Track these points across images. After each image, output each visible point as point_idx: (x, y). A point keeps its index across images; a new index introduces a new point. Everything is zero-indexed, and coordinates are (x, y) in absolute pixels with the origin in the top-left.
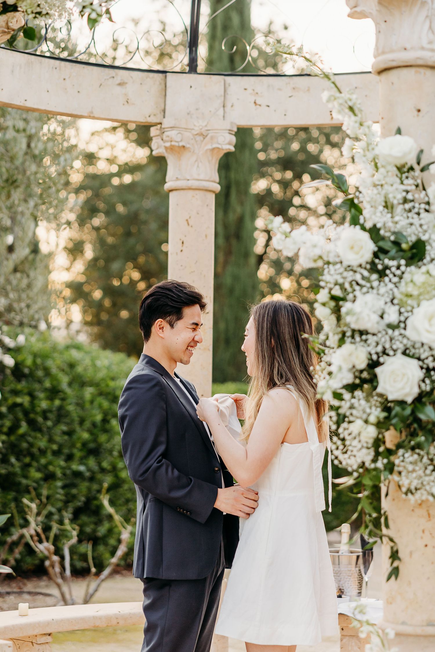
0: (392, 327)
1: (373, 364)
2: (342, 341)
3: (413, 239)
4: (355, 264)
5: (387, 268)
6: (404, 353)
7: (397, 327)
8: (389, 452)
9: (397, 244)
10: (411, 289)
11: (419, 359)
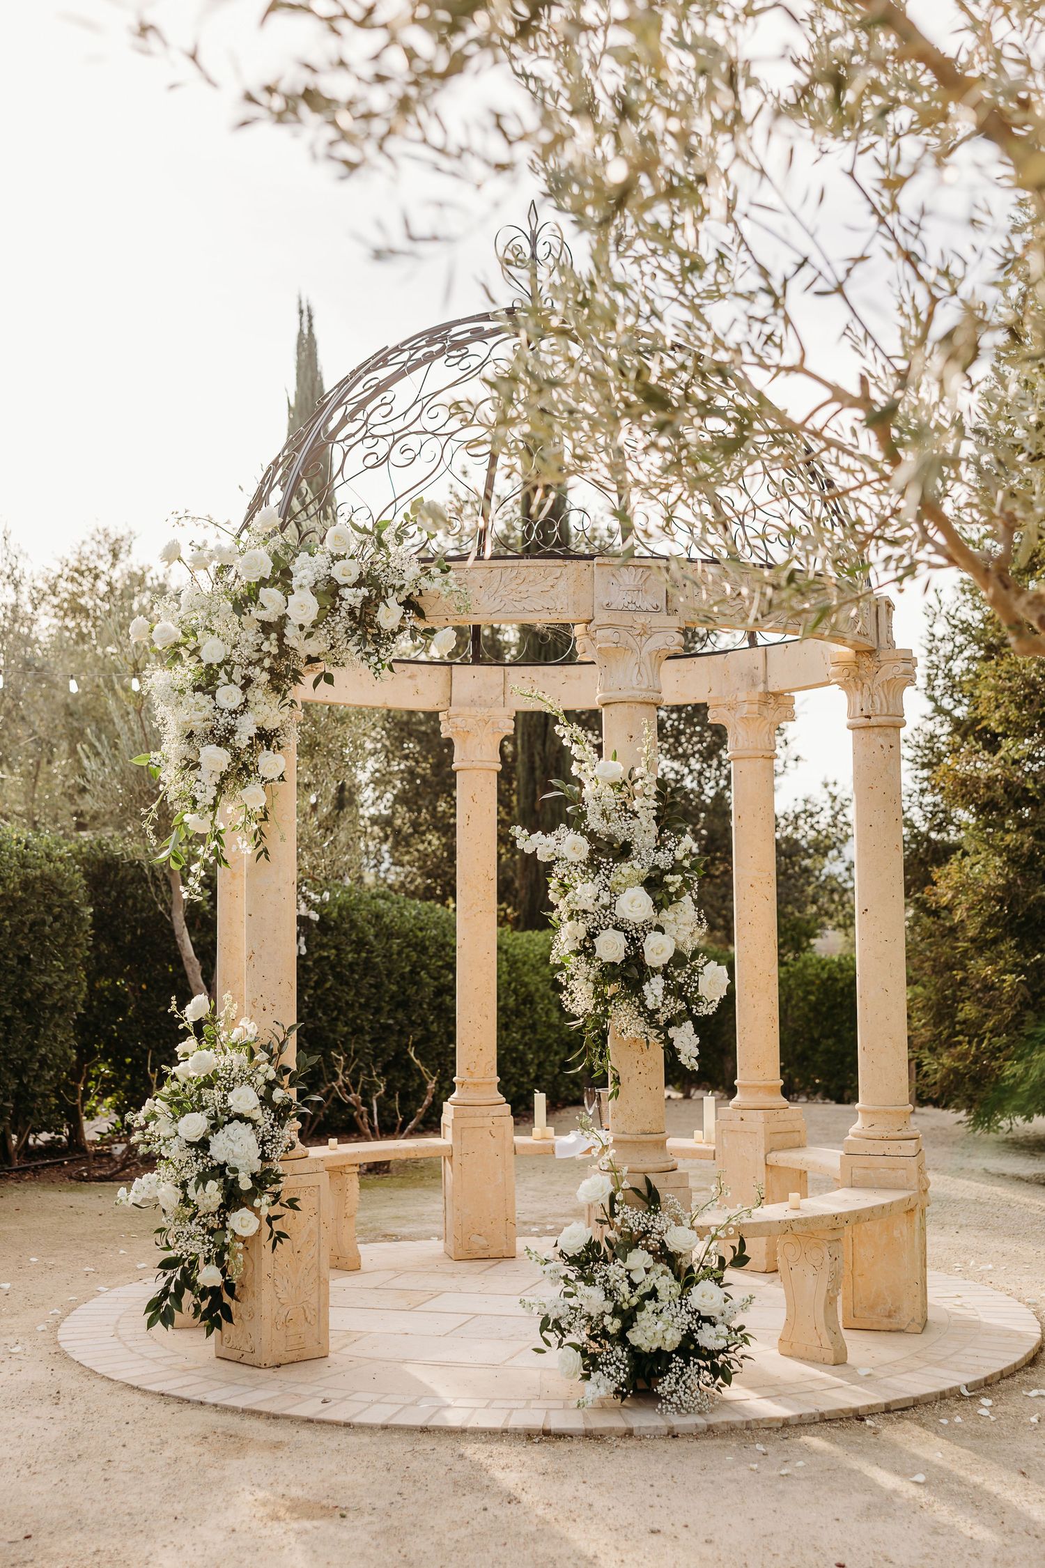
0: (605, 907)
1: (592, 936)
2: (570, 918)
3: (621, 840)
4: (576, 860)
5: (601, 863)
6: (615, 927)
7: (609, 907)
8: (607, 1002)
9: (610, 844)
10: (620, 878)
11: (626, 931)
